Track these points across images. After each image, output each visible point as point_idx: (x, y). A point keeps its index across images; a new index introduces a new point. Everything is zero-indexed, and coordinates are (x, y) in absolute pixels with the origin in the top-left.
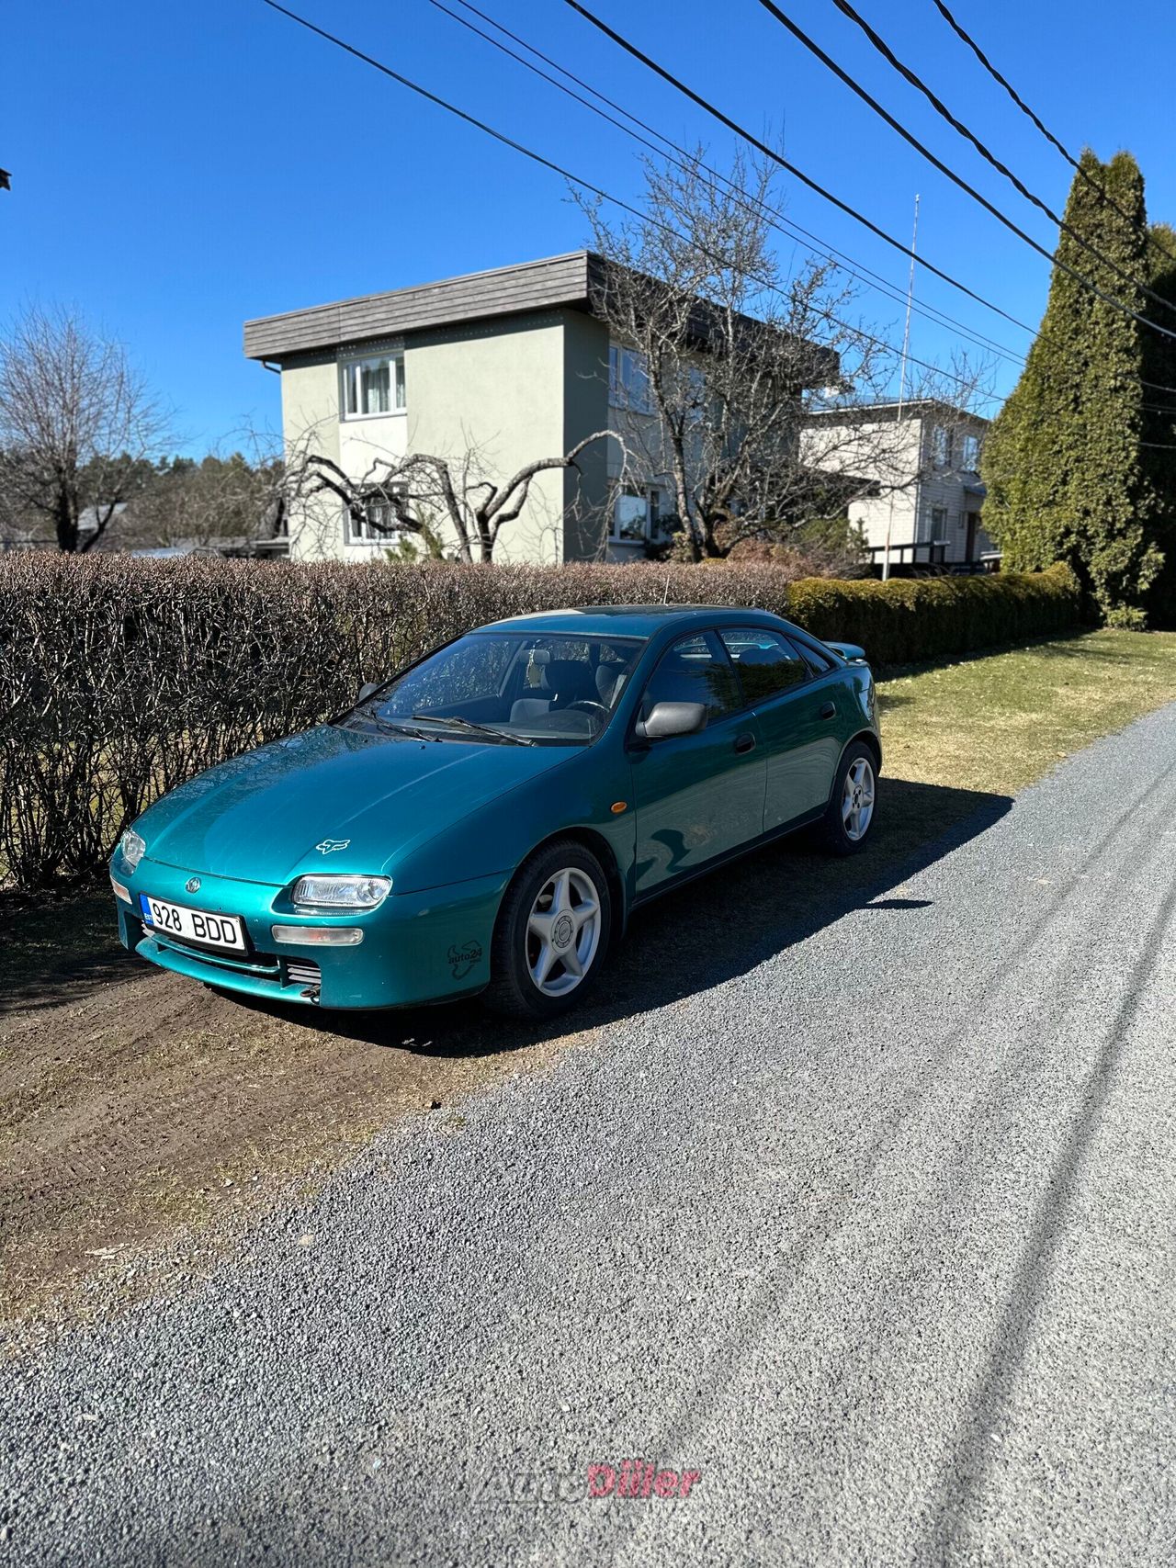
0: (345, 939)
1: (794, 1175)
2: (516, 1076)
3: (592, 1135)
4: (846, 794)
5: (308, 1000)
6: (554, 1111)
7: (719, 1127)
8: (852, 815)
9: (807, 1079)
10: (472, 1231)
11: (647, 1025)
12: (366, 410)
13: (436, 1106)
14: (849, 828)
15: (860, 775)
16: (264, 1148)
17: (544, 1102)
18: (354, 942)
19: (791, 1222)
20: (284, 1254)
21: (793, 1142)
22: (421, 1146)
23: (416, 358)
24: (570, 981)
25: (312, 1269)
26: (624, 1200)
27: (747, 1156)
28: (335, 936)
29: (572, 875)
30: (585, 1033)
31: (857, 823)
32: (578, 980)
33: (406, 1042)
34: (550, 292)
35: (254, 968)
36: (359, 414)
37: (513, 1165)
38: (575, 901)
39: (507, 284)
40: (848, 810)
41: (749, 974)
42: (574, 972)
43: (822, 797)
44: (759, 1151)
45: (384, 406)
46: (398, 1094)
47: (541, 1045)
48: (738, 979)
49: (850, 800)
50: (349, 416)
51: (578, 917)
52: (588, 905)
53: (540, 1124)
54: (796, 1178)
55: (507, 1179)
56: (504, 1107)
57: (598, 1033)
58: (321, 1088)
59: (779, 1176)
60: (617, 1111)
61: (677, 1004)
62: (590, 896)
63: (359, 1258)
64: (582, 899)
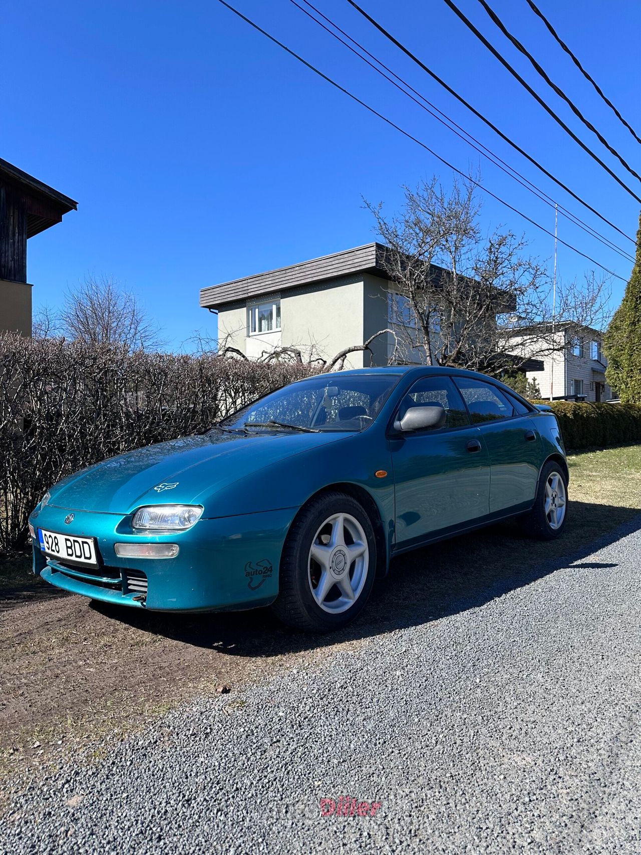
0: (166, 553)
1: (539, 762)
2: (295, 671)
3: (351, 719)
4: (546, 496)
5: (138, 604)
6: (322, 699)
7: (465, 716)
8: (552, 511)
9: (542, 680)
10: (226, 801)
11: (404, 638)
12: (260, 330)
13: (226, 691)
14: (550, 521)
15: (555, 484)
16: (77, 717)
17: (314, 692)
18: (172, 555)
19: (542, 809)
20: (50, 813)
21: (535, 732)
22: (205, 721)
23: (287, 303)
24: (345, 603)
25: (67, 832)
26: (375, 778)
27: (492, 743)
28: (159, 551)
29: (346, 520)
30: (355, 642)
31: (555, 516)
32: (351, 602)
33: (216, 644)
34: (356, 265)
35: (105, 580)
36: (257, 332)
37: (278, 741)
38: (349, 541)
39: (333, 263)
40: (548, 507)
41: (485, 606)
42: (347, 596)
43: (529, 495)
44: (504, 738)
45: (270, 327)
46: (199, 681)
47: (318, 650)
48: (477, 609)
49: (549, 500)
50: (251, 334)
51: (351, 553)
52: (359, 545)
53: (307, 708)
54: (542, 765)
55: (271, 753)
56: (280, 694)
57: (365, 642)
58: (140, 673)
59: (524, 762)
60: (375, 700)
61: (428, 624)
62: (360, 538)
63: (113, 823)
64: (354, 540)
